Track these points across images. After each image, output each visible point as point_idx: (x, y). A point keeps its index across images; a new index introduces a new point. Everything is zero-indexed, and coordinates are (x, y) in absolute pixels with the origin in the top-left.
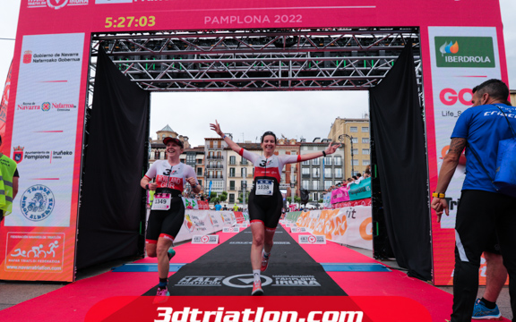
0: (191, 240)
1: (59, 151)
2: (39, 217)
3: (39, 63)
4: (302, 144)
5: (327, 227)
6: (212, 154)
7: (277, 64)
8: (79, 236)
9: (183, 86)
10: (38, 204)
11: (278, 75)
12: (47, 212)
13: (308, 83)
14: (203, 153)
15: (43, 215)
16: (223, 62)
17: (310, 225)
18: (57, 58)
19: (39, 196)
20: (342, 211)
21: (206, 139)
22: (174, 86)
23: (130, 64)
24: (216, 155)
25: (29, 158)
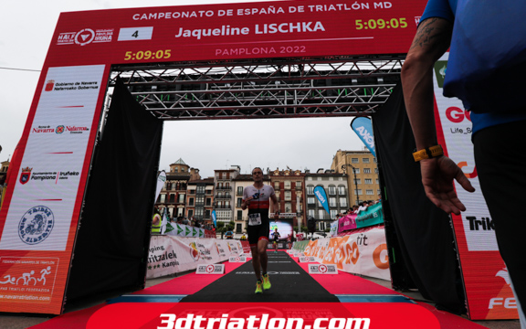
0: (195, 270)
1: (65, 171)
2: (35, 240)
3: (60, 91)
4: (307, 175)
5: (338, 255)
6: (220, 185)
7: (282, 93)
8: (74, 262)
9: (194, 114)
10: (36, 226)
11: (283, 102)
12: (45, 235)
13: (312, 110)
14: (212, 184)
15: (40, 238)
16: (232, 92)
17: (318, 254)
18: (77, 86)
19: (39, 217)
20: (352, 238)
21: (216, 171)
22: (186, 114)
23: (146, 95)
24: (224, 185)
25: (36, 178)
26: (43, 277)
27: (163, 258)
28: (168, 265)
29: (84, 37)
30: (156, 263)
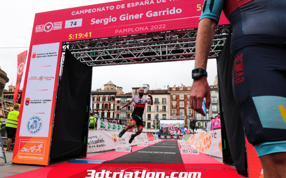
1: (45, 99)
2: (35, 132)
3: (39, 58)
7: (159, 47)
10: (34, 126)
12: (38, 130)
18: (47, 55)
19: (35, 121)
25: (32, 103)
26: (39, 149)
27: (97, 142)
28: (100, 146)
29: (48, 27)
30: (93, 145)
